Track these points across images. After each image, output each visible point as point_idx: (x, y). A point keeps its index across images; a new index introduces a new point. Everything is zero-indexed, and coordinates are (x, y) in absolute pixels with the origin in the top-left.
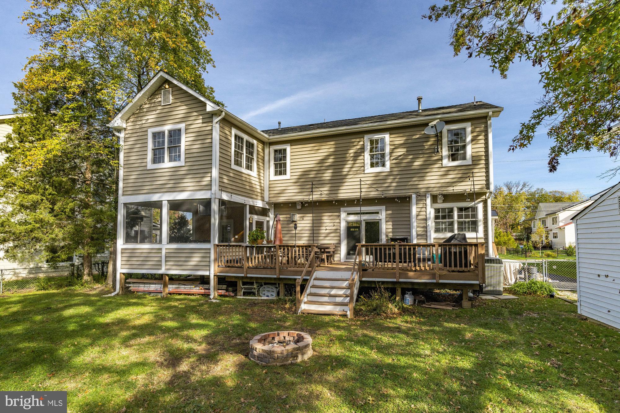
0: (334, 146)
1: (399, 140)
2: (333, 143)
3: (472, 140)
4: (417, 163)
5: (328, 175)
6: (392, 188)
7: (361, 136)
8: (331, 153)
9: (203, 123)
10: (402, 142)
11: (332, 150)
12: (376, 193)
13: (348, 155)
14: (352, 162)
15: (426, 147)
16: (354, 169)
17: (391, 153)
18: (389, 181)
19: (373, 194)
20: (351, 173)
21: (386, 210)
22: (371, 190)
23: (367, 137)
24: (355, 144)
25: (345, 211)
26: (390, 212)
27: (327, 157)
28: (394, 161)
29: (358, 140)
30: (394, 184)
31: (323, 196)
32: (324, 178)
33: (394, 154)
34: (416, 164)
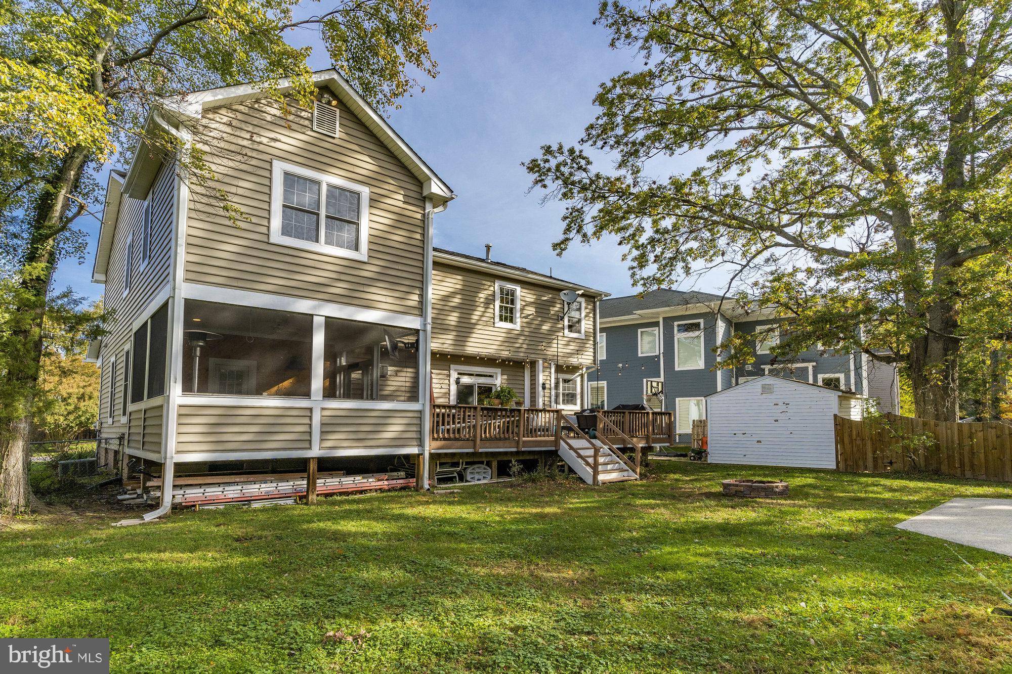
0: (461, 283)
1: (530, 298)
2: (460, 277)
3: (586, 316)
4: (546, 327)
5: (453, 318)
6: (523, 350)
7: (492, 279)
8: (458, 291)
9: (405, 202)
10: (532, 300)
11: (459, 287)
12: (507, 353)
13: (477, 299)
14: (483, 309)
15: (552, 312)
16: (484, 319)
17: (522, 309)
18: (520, 341)
19: (505, 354)
20: (480, 322)
21: (502, 374)
22: (502, 348)
23: (497, 285)
24: (486, 287)
25: (456, 370)
26: (505, 377)
27: (453, 294)
28: (525, 320)
29: (489, 283)
30: (525, 346)
31: (445, 346)
32: (447, 322)
33: (525, 312)
34: (544, 327)
